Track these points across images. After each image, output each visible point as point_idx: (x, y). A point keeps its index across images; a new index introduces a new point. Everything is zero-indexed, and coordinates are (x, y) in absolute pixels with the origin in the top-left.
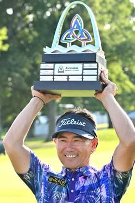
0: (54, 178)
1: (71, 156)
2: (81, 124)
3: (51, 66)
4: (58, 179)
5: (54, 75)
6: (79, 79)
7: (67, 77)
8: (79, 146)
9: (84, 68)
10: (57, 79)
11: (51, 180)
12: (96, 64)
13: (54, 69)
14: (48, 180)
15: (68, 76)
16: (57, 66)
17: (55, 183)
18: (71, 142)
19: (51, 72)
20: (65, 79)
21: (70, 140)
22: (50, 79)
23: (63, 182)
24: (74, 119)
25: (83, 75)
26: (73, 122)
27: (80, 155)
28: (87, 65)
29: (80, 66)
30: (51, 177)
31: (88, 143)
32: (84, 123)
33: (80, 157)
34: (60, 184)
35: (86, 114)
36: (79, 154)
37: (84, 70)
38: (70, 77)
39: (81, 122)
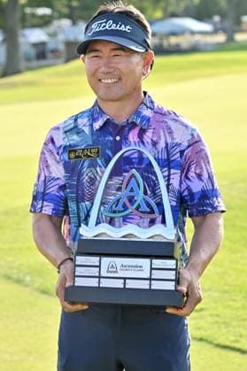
0: (75, 151)
1: (110, 81)
2: (123, 28)
3: (94, 260)
4: (83, 150)
5: (99, 277)
6: (144, 285)
7: (122, 281)
8: (121, 63)
9: (153, 266)
10: (105, 283)
11: (72, 155)
12: (174, 262)
13: (99, 267)
14: (69, 158)
15: (125, 279)
16: (106, 261)
17: (81, 157)
18: (109, 57)
19: (95, 271)
20: (119, 284)
21: (106, 55)
22: (93, 283)
23: (93, 151)
24: (111, 22)
25: (150, 279)
26: (111, 25)
27: (124, 79)
28: (157, 263)
29: (145, 262)
30: (70, 152)
31: (136, 59)
32: (128, 27)
33: (124, 81)
34: (89, 156)
35: (133, 13)
36: (123, 77)
37: (153, 271)
38: (127, 281)
39: (123, 26)
